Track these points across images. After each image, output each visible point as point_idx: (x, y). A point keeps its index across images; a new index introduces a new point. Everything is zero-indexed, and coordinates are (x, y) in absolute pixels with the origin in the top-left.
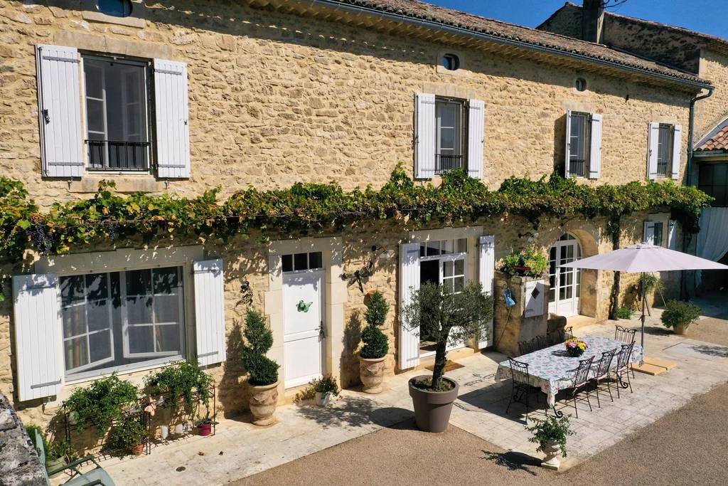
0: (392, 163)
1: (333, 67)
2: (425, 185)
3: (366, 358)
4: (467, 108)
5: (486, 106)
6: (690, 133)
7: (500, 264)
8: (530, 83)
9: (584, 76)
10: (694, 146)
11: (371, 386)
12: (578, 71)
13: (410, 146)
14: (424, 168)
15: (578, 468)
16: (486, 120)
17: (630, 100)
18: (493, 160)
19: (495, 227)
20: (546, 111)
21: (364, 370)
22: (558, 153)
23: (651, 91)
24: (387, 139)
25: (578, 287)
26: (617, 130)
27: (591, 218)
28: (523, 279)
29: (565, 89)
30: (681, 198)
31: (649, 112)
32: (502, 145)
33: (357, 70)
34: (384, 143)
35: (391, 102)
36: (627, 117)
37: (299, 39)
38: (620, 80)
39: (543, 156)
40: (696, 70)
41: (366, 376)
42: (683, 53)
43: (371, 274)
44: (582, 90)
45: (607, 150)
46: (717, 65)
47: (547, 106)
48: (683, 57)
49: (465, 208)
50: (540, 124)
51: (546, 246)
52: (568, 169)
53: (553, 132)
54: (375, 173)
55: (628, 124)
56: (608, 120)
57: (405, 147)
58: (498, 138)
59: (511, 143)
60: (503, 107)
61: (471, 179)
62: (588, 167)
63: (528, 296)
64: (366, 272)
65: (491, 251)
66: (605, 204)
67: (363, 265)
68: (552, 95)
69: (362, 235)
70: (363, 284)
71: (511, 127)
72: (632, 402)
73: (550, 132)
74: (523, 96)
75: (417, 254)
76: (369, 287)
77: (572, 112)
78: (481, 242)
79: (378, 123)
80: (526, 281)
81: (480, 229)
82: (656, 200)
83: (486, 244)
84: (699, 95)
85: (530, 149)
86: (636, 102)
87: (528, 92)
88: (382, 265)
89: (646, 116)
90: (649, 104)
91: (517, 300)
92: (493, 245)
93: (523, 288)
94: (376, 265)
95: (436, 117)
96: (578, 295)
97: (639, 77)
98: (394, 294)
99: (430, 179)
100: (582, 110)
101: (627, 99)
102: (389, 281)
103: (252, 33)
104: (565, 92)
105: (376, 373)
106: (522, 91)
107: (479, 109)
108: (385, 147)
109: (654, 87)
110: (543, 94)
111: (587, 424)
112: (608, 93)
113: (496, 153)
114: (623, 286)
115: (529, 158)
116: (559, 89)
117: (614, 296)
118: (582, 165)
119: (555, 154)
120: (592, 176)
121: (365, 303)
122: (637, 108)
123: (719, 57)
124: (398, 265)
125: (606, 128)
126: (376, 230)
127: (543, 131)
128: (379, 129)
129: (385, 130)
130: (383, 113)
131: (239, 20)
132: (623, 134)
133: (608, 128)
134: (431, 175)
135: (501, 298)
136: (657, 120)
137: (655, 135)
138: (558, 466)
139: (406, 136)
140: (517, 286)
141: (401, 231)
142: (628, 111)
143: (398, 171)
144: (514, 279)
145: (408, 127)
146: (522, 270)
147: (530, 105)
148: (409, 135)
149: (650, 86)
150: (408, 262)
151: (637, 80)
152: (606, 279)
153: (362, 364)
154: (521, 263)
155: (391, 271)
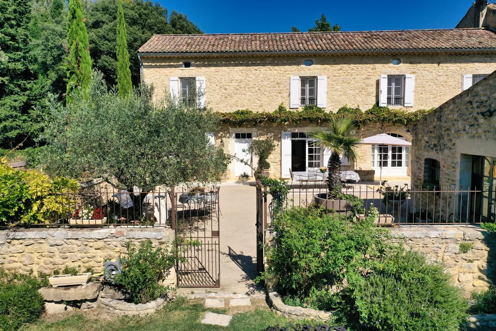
0: (278, 103)
1: (254, 72)
4: (316, 80)
5: (328, 78)
8: (357, 65)
12: (394, 56)
13: (288, 96)
14: (294, 104)
16: (328, 84)
17: (442, 65)
18: (333, 100)
20: (369, 77)
24: (277, 94)
25: (407, 162)
26: (430, 81)
31: (462, 69)
33: (264, 72)
35: (279, 81)
36: (441, 74)
37: (241, 65)
38: (432, 55)
44: (399, 64)
45: (420, 92)
47: (370, 74)
50: (365, 83)
53: (374, 86)
54: (271, 107)
55: (441, 77)
56: (421, 77)
57: (285, 97)
59: (345, 92)
60: (340, 77)
62: (404, 101)
68: (374, 69)
69: (266, 128)
71: (345, 85)
73: (372, 86)
74: (353, 71)
75: (290, 137)
77: (388, 75)
79: (273, 89)
85: (358, 94)
86: (449, 65)
87: (356, 69)
88: (274, 139)
89: (460, 72)
90: (463, 65)
94: (272, 139)
98: (280, 150)
99: (297, 108)
100: (396, 73)
101: (439, 64)
103: (225, 65)
104: (383, 67)
106: (352, 69)
107: (324, 79)
108: (275, 97)
110: (367, 69)
112: (420, 63)
113: (335, 97)
115: (357, 98)
118: (402, 100)
119: (377, 96)
122: (450, 68)
124: (281, 139)
125: (419, 81)
127: (367, 86)
128: (274, 91)
129: (276, 91)
131: (221, 62)
132: (437, 83)
133: (422, 81)
134: (298, 106)
136: (470, 73)
137: (469, 81)
139: (285, 93)
141: (283, 127)
142: (441, 70)
143: (281, 106)
145: (287, 89)
147: (357, 75)
148: (287, 92)
149: (463, 55)
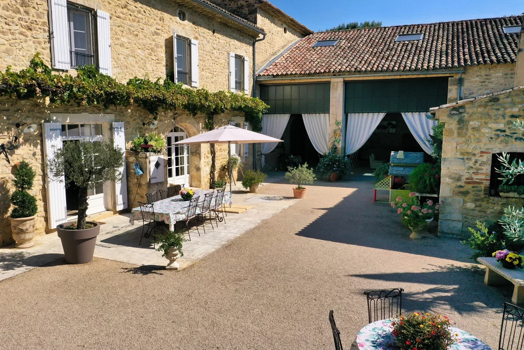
0: (29, 53)
2: (63, 75)
3: (17, 218)
4: (95, 16)
5: (111, 18)
6: (254, 64)
7: (130, 145)
8: (144, 6)
9: (184, 10)
10: (257, 73)
11: (23, 241)
12: (180, 5)
13: (47, 40)
14: (60, 60)
15: (192, 266)
16: (111, 29)
17: (215, 34)
18: (119, 62)
19: (124, 116)
20: (158, 31)
21: (15, 228)
22: (169, 64)
23: (228, 29)
24: (24, 30)
25: (188, 167)
26: (208, 54)
27: (194, 115)
28: (148, 154)
29: (171, 16)
30: (251, 104)
31: (228, 45)
32: (127, 52)
34: (21, 33)
36: (215, 46)
38: (209, 18)
39: (157, 65)
40: (255, 23)
41: (18, 233)
42: (247, 9)
43: (17, 147)
44: (183, 20)
45: (202, 67)
46: (267, 21)
47: (159, 27)
48: (247, 12)
49: (98, 92)
50: (154, 40)
51: (163, 133)
52: (177, 77)
53: (164, 48)
54: (14, 59)
55: (215, 51)
56: (202, 46)
57: (42, 40)
58: (122, 45)
59: (133, 51)
60: (125, 21)
61: (102, 75)
62: (190, 78)
63: (152, 167)
64: (12, 146)
65: (122, 134)
66: (203, 102)
67: (7, 140)
68: (162, 19)
69: (5, 113)
70: (9, 156)
71: (132, 38)
72: (226, 228)
73: (161, 47)
74: (140, 15)
75: (59, 132)
76: (16, 159)
77: (177, 35)
78: (114, 126)
79: (14, 15)
80: (150, 155)
81: (112, 117)
82: (235, 103)
83: (117, 128)
84: (257, 39)
85: (148, 58)
86: (219, 36)
87: (144, 14)
88: (26, 141)
89: (227, 48)
90: (228, 39)
91: (144, 170)
92: (123, 129)
93: (148, 161)
94: (21, 140)
95: (69, 20)
96: (188, 173)
97: (220, 18)
98: (40, 166)
99: (67, 71)
100: (183, 34)
101: (214, 33)
102: (34, 154)
104: (171, 19)
105: (27, 229)
106: (139, 12)
107: (105, 19)
108: (21, 37)
109: (231, 28)
110: (155, 18)
111: (197, 243)
112: (201, 26)
113: (121, 57)
114: (218, 166)
115: (147, 65)
116: (166, 16)
117: (212, 172)
118: (186, 76)
119: (167, 65)
120: (193, 84)
121: (13, 173)
122: (221, 41)
123: (268, 16)
124: (42, 141)
125: (201, 51)
126: (18, 110)
127: (157, 46)
128: (16, 20)
129: (21, 22)
130: (18, 6)
132: (213, 58)
133: (203, 52)
134: (67, 67)
135: (132, 171)
136: (233, 52)
137: (233, 61)
138: (178, 267)
139: (42, 31)
140: (143, 160)
141: (43, 112)
142: (215, 42)
143: (37, 60)
144: (141, 155)
145: (44, 23)
146: (146, 148)
147: (145, 24)
148: (44, 31)
149: (228, 27)
150: (51, 138)
151: (219, 20)
152: (207, 160)
153: (13, 224)
154: (146, 142)
155: (35, 146)
